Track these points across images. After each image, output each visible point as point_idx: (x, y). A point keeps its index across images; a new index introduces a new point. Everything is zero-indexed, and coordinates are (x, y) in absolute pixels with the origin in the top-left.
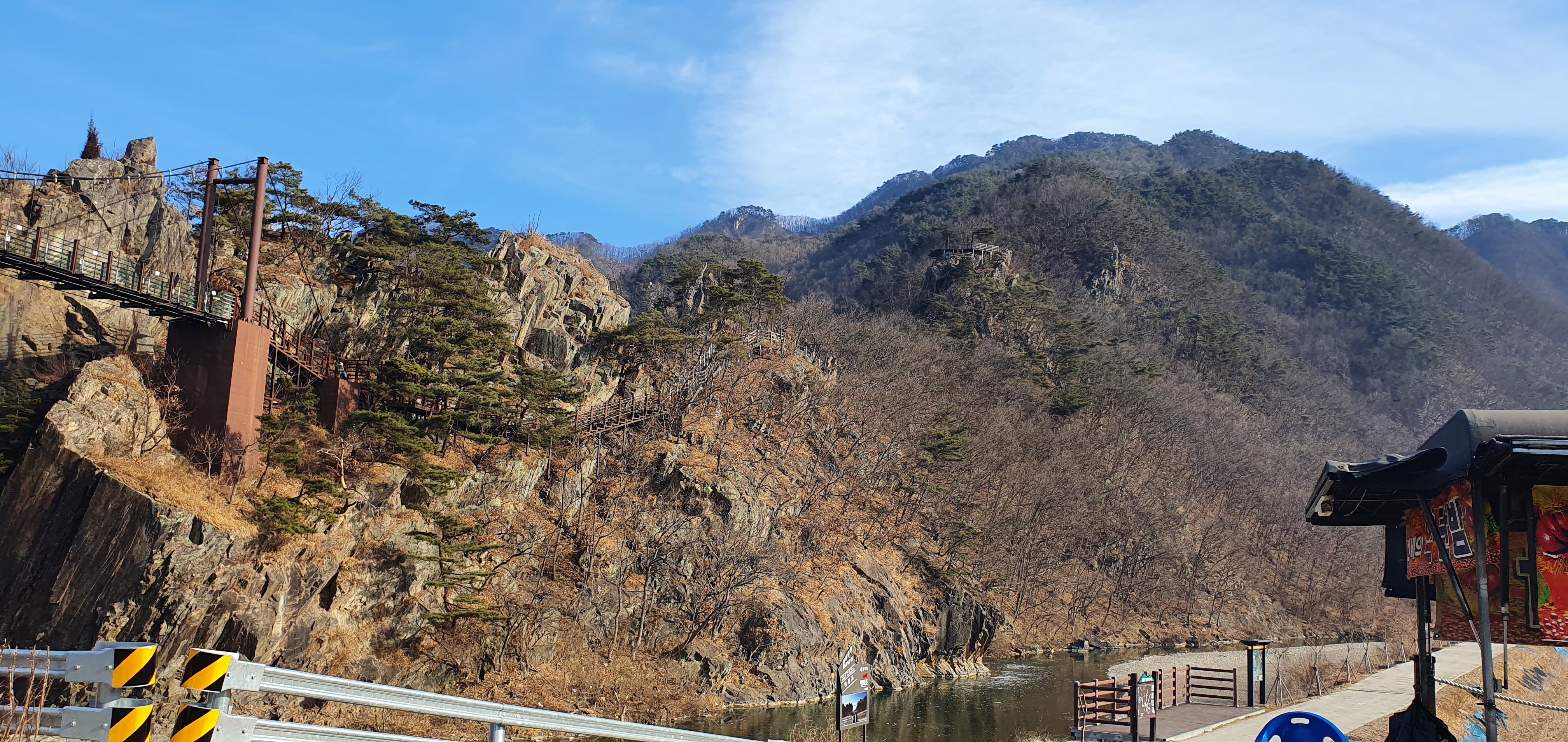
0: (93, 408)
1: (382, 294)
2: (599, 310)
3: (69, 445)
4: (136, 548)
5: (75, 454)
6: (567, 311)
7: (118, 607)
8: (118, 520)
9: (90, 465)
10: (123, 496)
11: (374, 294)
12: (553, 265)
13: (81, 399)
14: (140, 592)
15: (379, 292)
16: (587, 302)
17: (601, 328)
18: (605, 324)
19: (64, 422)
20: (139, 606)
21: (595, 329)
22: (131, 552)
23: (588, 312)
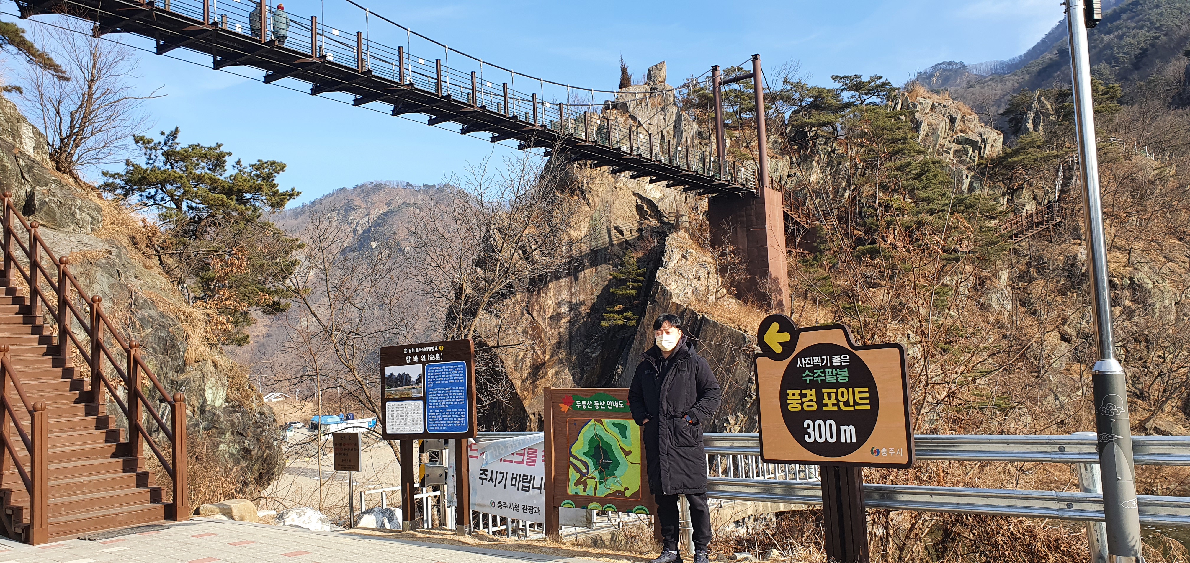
0: (681, 271)
1: (822, 156)
2: (983, 141)
3: (675, 300)
4: (737, 372)
5: (681, 305)
6: (955, 147)
7: (731, 419)
8: (721, 352)
9: (693, 312)
10: (722, 333)
11: (816, 158)
12: (937, 110)
13: (672, 265)
14: (745, 406)
15: (820, 155)
16: (970, 136)
17: (985, 156)
18: (987, 152)
19: (668, 283)
20: (746, 418)
21: (980, 157)
22: (734, 376)
23: (973, 143)
